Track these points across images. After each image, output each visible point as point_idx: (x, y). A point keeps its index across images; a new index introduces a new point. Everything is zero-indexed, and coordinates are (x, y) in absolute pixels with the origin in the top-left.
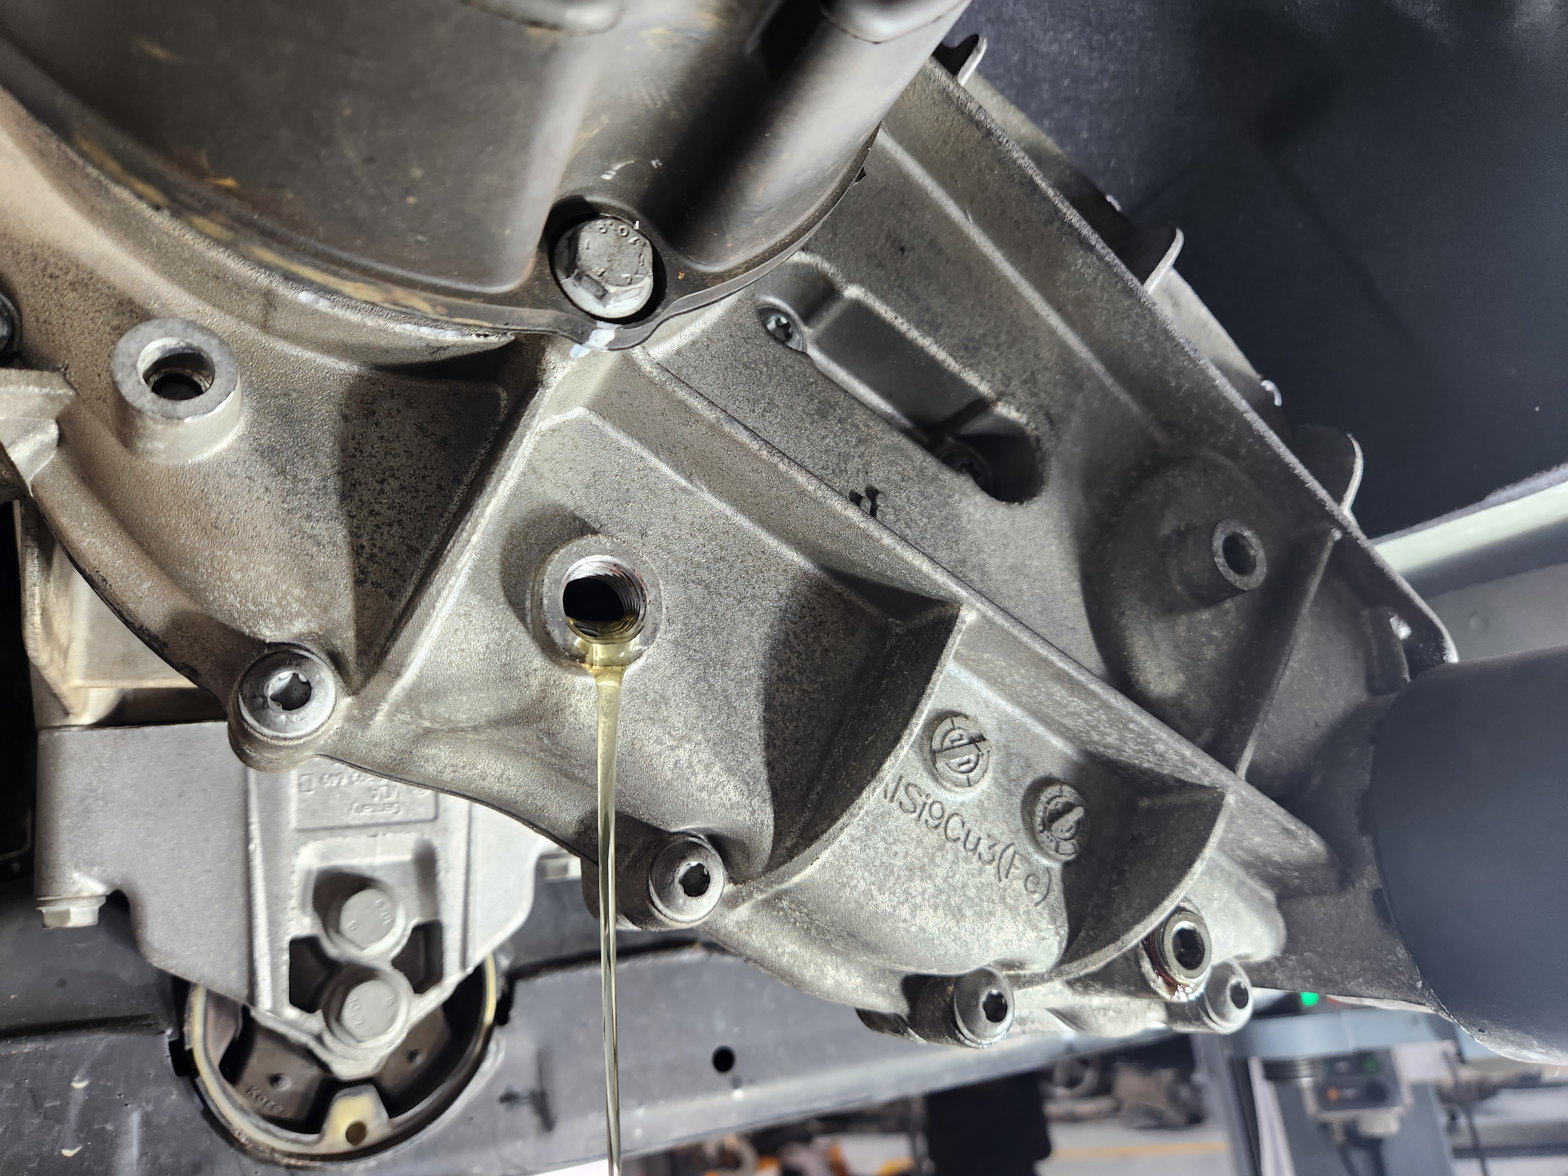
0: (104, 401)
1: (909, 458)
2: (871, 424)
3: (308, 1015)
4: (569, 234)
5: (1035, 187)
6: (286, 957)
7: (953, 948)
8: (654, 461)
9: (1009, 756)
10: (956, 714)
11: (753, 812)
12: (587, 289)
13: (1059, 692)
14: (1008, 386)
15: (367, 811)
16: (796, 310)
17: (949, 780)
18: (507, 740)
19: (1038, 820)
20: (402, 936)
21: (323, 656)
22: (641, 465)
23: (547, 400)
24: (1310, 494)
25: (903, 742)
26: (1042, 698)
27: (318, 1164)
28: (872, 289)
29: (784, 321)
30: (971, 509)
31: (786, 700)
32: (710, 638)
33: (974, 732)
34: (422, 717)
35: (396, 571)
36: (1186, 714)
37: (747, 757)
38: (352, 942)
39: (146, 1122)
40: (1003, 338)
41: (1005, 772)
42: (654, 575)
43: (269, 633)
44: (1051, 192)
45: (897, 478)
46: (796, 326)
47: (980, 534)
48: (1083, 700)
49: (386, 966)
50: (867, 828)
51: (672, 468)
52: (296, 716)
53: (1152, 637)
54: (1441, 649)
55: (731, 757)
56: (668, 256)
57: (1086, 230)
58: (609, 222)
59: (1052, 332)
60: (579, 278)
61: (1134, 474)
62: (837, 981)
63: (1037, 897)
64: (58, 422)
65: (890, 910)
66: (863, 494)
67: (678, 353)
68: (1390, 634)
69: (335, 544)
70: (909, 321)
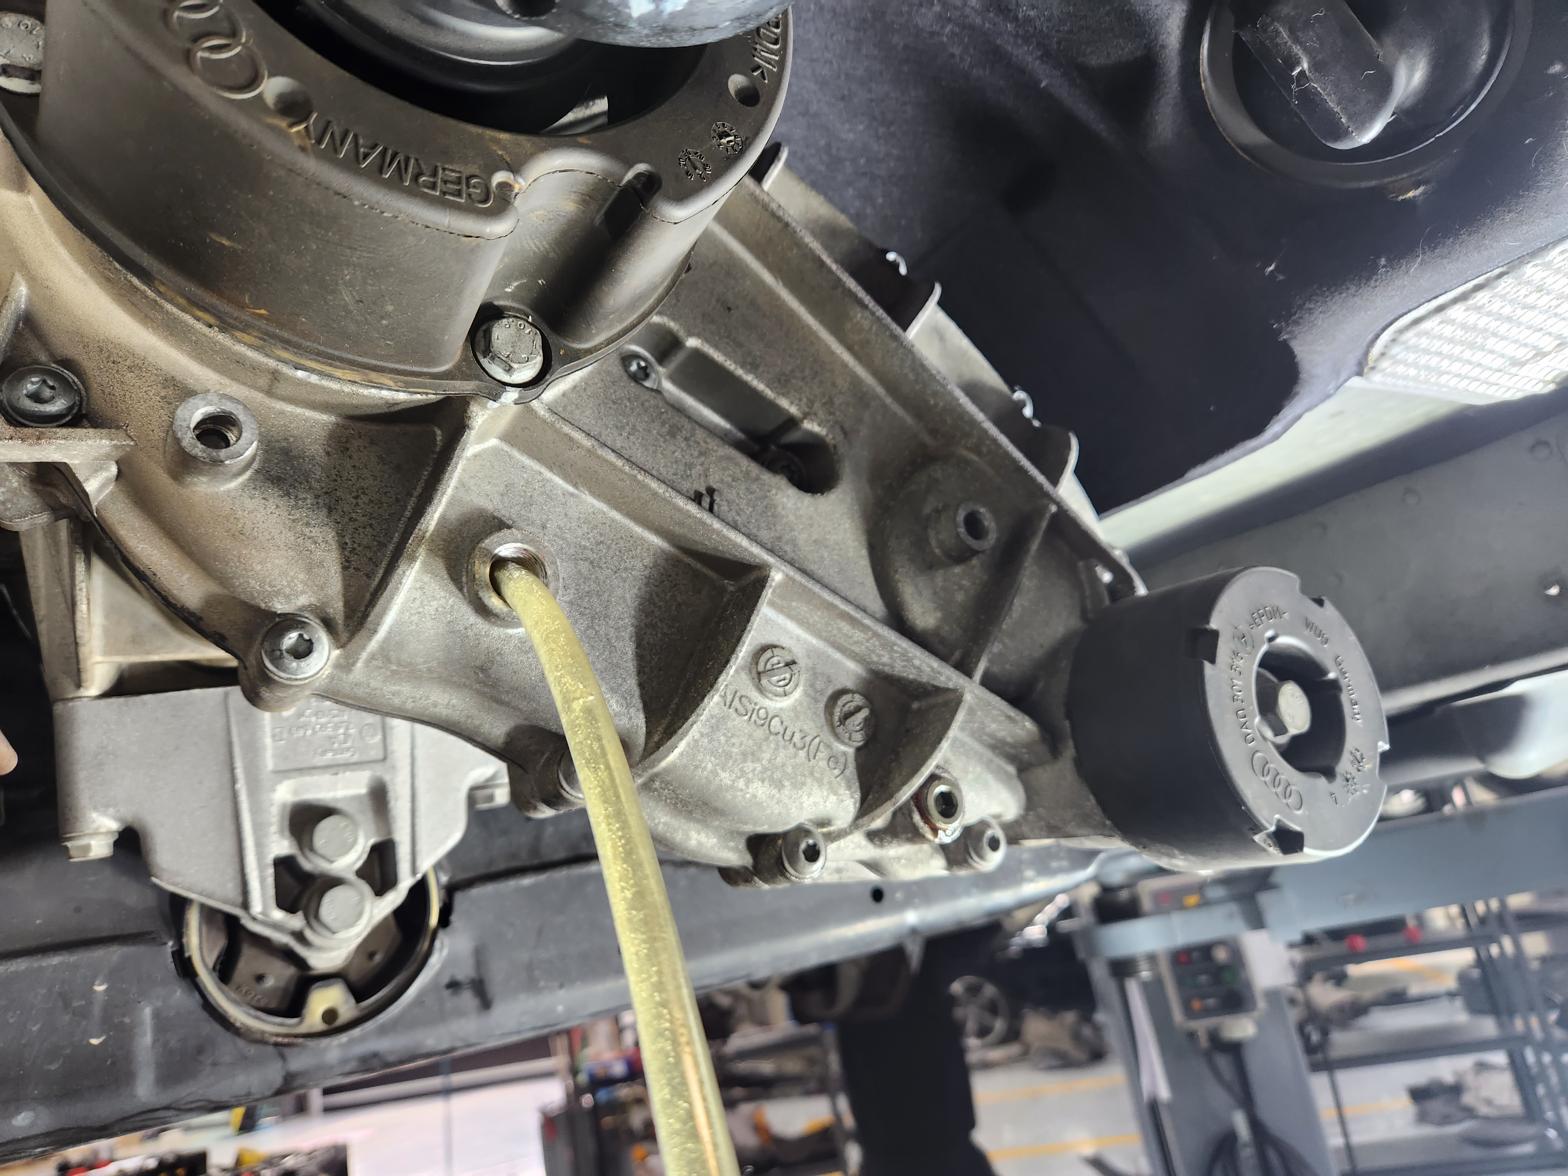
0: (157, 449)
1: (737, 464)
2: (709, 440)
3: (291, 915)
4: (484, 327)
5: (822, 264)
6: (271, 871)
7: (777, 809)
8: (548, 474)
9: (814, 674)
10: (775, 647)
11: (630, 718)
12: (498, 366)
13: (846, 627)
14: (811, 408)
15: (329, 755)
16: (653, 355)
17: (771, 692)
18: (452, 676)
19: (836, 718)
20: (363, 853)
21: (318, 621)
22: (539, 478)
23: (472, 438)
24: (1032, 480)
25: (731, 663)
26: (835, 632)
27: (300, 1040)
28: (707, 340)
29: (643, 364)
30: (785, 500)
31: (652, 641)
32: (595, 599)
33: (789, 658)
34: (391, 663)
35: (370, 559)
36: (942, 641)
37: (624, 680)
38: (323, 857)
39: (157, 1015)
40: (807, 372)
41: (812, 686)
42: (553, 556)
43: (280, 606)
44: (834, 267)
45: (730, 479)
46: (652, 367)
47: (792, 518)
48: (861, 631)
49: (351, 877)
50: (712, 727)
51: (563, 479)
52: (303, 663)
53: (917, 586)
54: (1132, 588)
55: (613, 680)
56: (552, 339)
57: (861, 293)
58: (511, 320)
59: (845, 365)
60: (493, 358)
61: (908, 469)
62: (699, 842)
63: (837, 772)
64: (117, 462)
65: (729, 783)
66: (704, 492)
67: (564, 395)
68: (1096, 579)
69: (327, 542)
70: (735, 362)
